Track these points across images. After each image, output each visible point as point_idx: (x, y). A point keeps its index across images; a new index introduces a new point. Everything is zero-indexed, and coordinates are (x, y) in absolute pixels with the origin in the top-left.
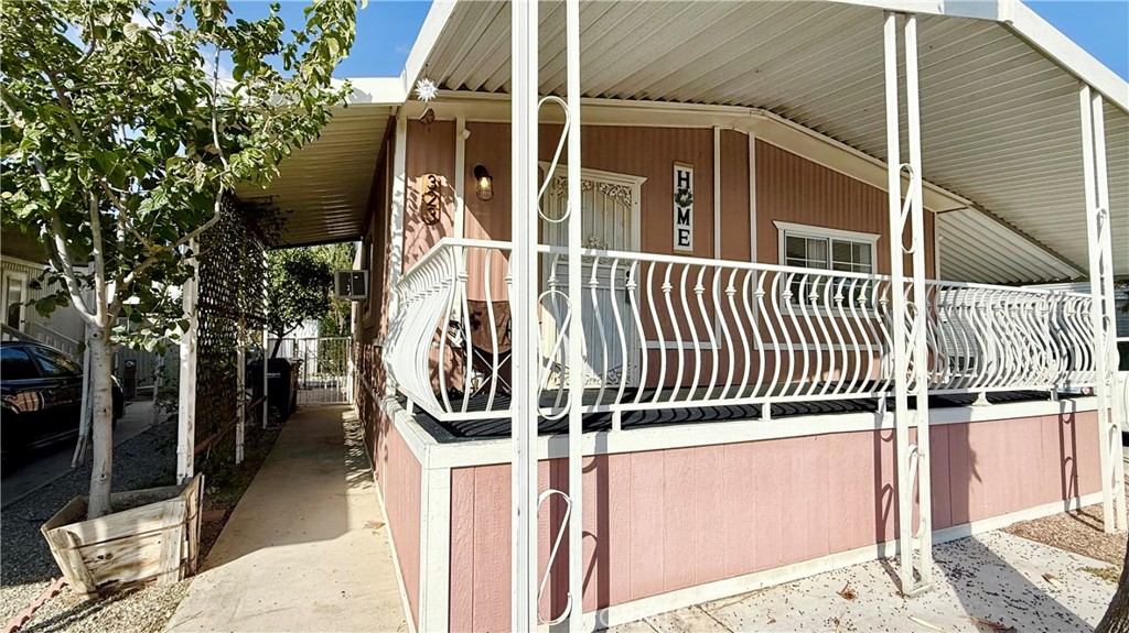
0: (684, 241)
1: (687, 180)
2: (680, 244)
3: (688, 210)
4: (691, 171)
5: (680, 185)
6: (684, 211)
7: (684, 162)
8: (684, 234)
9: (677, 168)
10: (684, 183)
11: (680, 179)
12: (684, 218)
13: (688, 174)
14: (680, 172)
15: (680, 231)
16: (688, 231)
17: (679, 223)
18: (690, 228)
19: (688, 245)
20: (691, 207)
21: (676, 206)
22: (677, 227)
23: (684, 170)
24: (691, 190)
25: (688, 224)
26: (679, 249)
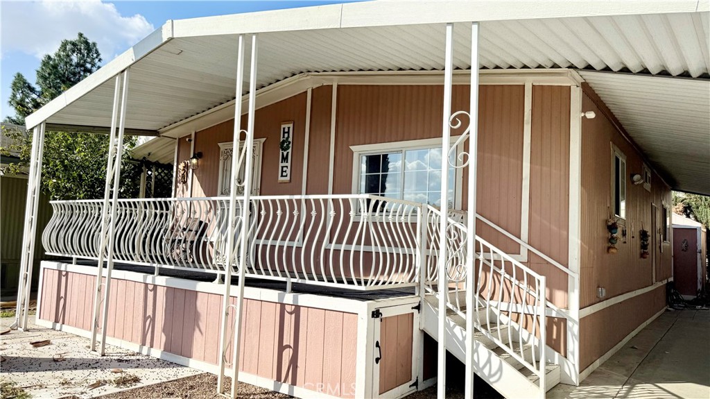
0: (284, 174)
1: (288, 132)
2: (282, 176)
3: (288, 153)
4: (291, 125)
5: (284, 137)
6: (285, 153)
7: (288, 122)
8: (285, 169)
9: (283, 126)
10: (286, 135)
11: (284, 133)
12: (285, 159)
13: (289, 128)
14: (284, 129)
15: (282, 167)
16: (287, 167)
17: (282, 162)
18: (289, 164)
19: (286, 176)
20: (290, 150)
21: (281, 152)
22: (281, 165)
23: (286, 126)
24: (290, 139)
25: (287, 162)
26: (281, 179)
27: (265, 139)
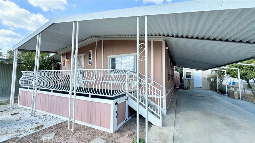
0: (90, 63)
1: (91, 52)
2: (89, 63)
4: (92, 51)
7: (91, 50)
8: (90, 62)
9: (89, 51)
10: (90, 53)
11: (90, 52)
12: (90, 59)
13: (91, 51)
15: (90, 61)
18: (91, 61)
20: (91, 57)
21: (89, 57)
23: (90, 51)
24: (91, 54)
26: (89, 64)
27: (85, 54)
